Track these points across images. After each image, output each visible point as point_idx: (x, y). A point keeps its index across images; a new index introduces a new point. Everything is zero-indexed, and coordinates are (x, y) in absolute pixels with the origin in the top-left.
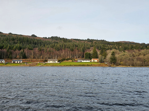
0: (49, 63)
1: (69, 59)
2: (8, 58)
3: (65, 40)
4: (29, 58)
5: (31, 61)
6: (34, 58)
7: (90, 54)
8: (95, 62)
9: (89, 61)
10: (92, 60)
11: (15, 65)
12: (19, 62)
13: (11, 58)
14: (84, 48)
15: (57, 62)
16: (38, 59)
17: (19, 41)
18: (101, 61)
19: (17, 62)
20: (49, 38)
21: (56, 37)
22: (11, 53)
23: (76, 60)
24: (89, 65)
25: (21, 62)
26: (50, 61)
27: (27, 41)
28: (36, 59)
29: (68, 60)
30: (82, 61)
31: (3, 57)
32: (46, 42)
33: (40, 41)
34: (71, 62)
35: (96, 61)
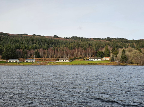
0: (60, 61)
1: (81, 58)
2: (24, 57)
3: (83, 39)
4: (43, 58)
5: (44, 60)
6: (48, 57)
7: (102, 52)
8: (107, 61)
9: (101, 59)
10: (104, 59)
11: (28, 64)
12: (31, 61)
13: (26, 58)
14: (98, 46)
15: (67, 61)
16: (51, 58)
17: (37, 42)
18: (113, 60)
19: (30, 61)
20: (69, 38)
21: (76, 37)
22: (26, 53)
23: (88, 58)
24: (97, 64)
25: (33, 61)
26: (61, 60)
27: (45, 42)
28: (49, 58)
29: (79, 58)
30: (94, 60)
31: (19, 57)
32: (63, 42)
33: (57, 41)
34: (82, 61)
35: (108, 59)
